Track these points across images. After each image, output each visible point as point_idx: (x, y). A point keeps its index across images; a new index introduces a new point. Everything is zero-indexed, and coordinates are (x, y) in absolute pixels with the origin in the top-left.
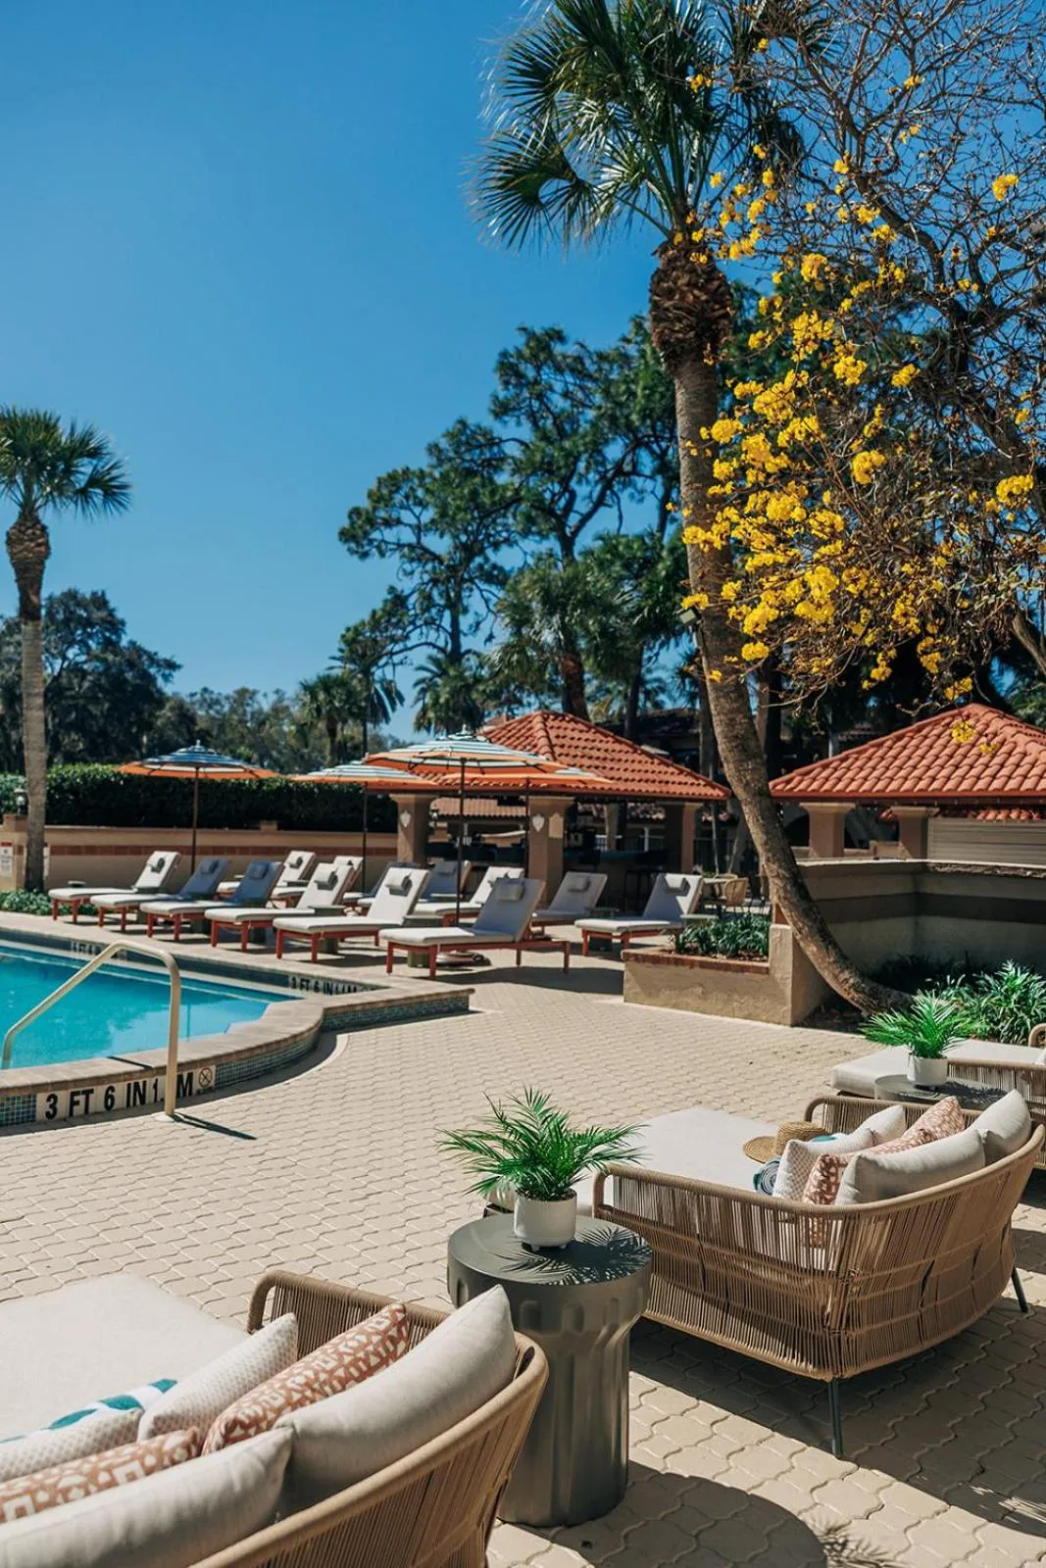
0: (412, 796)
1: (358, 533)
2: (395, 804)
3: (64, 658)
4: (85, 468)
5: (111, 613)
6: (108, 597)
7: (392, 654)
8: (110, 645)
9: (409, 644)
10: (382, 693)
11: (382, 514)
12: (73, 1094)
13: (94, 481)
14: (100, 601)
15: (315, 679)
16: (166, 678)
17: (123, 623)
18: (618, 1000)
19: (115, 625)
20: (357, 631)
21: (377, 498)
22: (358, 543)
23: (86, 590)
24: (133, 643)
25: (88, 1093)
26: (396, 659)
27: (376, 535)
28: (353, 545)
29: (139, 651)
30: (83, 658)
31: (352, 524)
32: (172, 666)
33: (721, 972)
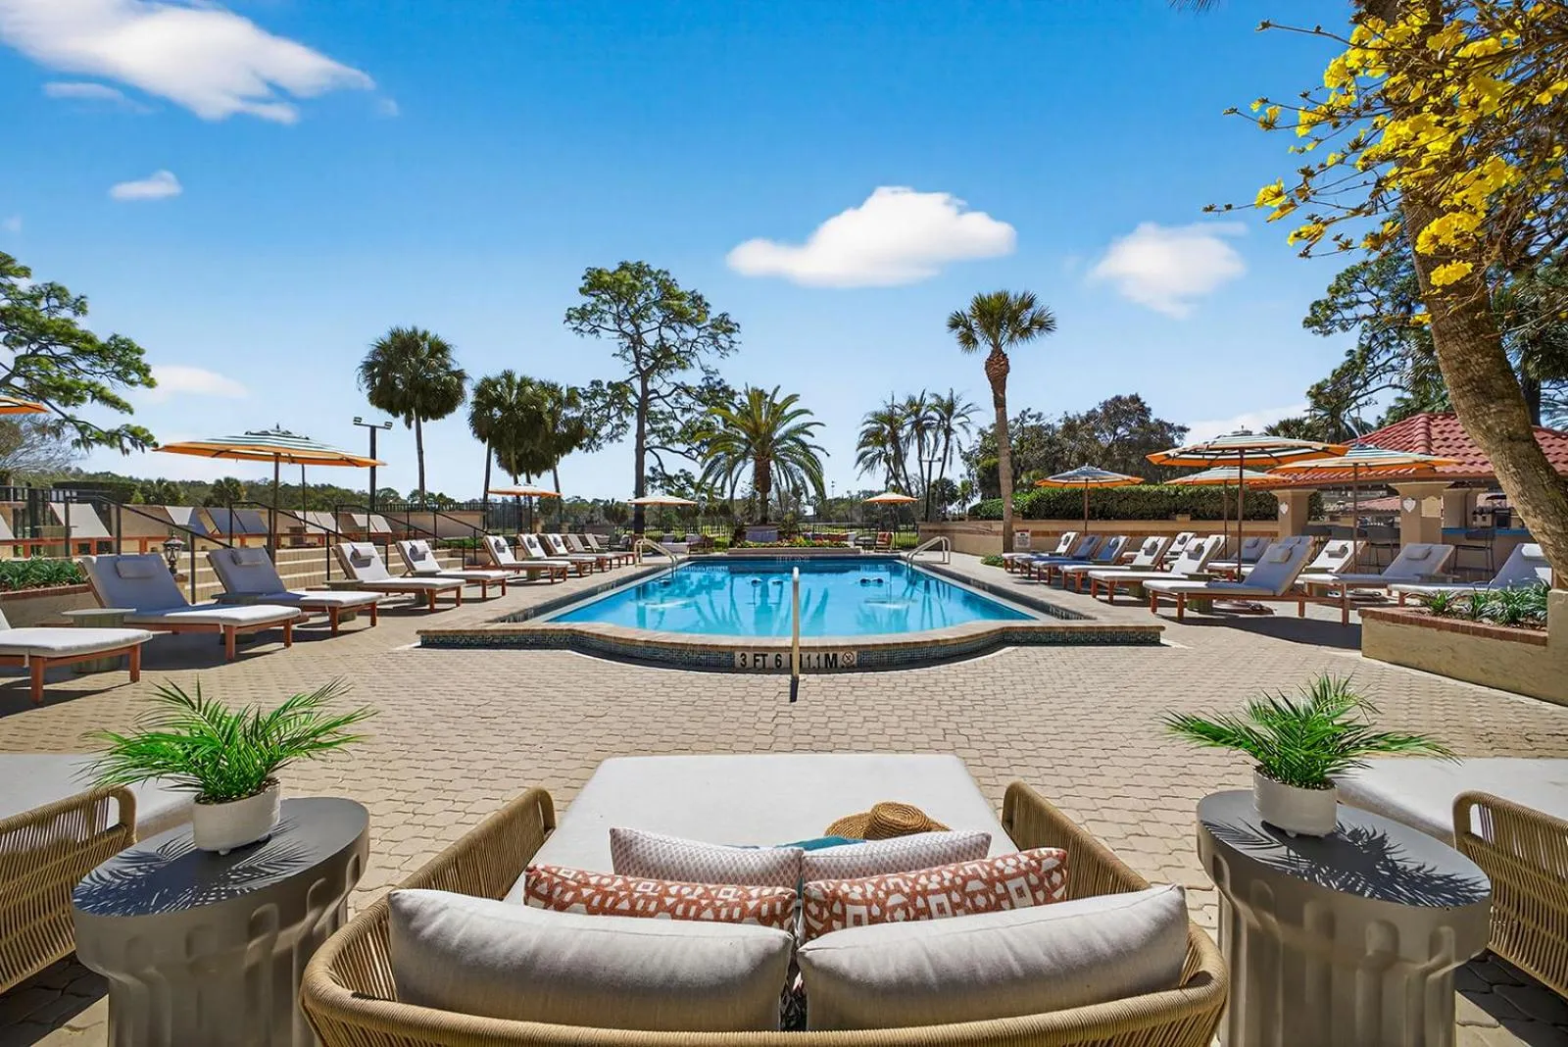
0: (1288, 491)
1: (1321, 318)
2: (1275, 499)
3: (1115, 434)
4: (1026, 316)
5: (1142, 405)
6: (1140, 396)
7: (1356, 398)
8: (1143, 423)
9: (1370, 388)
10: (1353, 428)
11: (1341, 300)
12: (756, 655)
13: (1032, 322)
14: (1135, 399)
15: (1277, 423)
16: (1180, 438)
17: (1150, 409)
18: (1357, 654)
19: (1145, 411)
20: (1319, 387)
21: (1335, 291)
22: (1321, 326)
23: (1126, 395)
24: (1157, 420)
25: (764, 656)
26: (1361, 401)
27: (1338, 316)
28: (1316, 328)
29: (1160, 423)
30: (1127, 433)
31: (1314, 313)
32: (1183, 430)
33: (1478, 638)
